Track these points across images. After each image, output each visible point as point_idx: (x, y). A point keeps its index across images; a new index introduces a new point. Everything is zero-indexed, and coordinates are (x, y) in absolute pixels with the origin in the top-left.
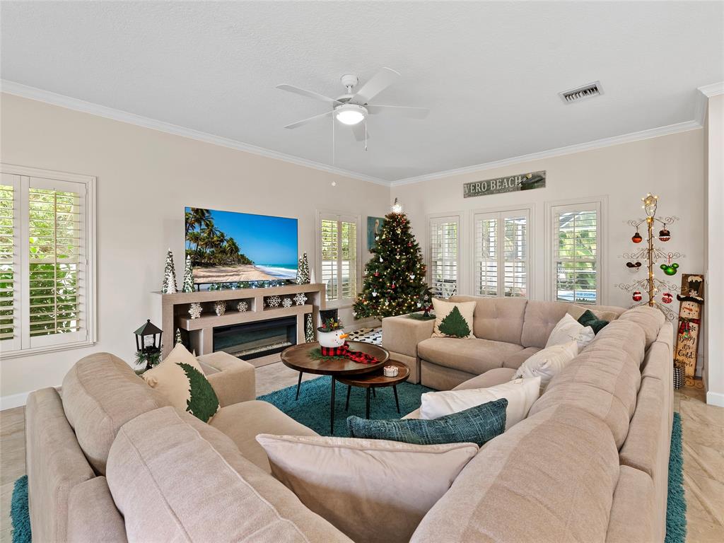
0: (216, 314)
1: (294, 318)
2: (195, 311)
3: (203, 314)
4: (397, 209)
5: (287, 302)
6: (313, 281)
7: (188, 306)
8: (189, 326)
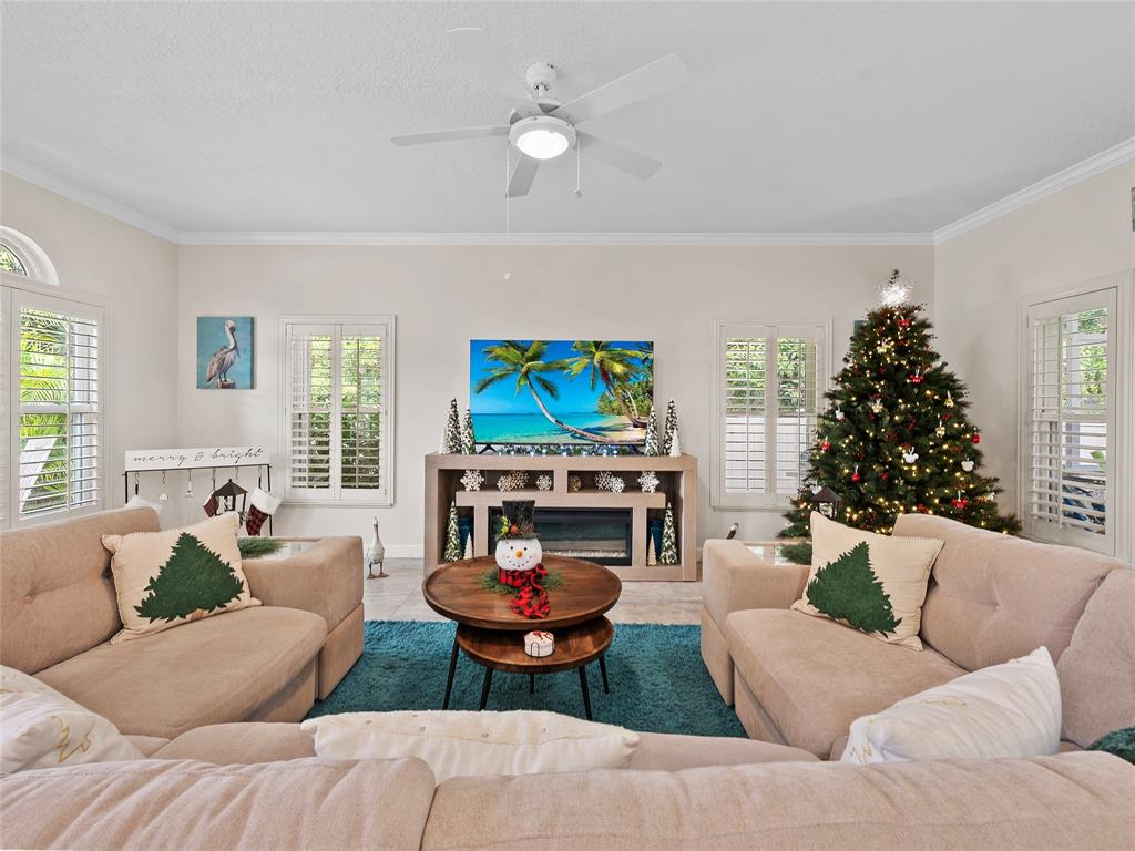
0: (499, 490)
1: (628, 512)
2: (471, 481)
3: (483, 487)
4: (895, 297)
5: (618, 484)
6: (674, 452)
7: (462, 473)
8: (462, 499)
